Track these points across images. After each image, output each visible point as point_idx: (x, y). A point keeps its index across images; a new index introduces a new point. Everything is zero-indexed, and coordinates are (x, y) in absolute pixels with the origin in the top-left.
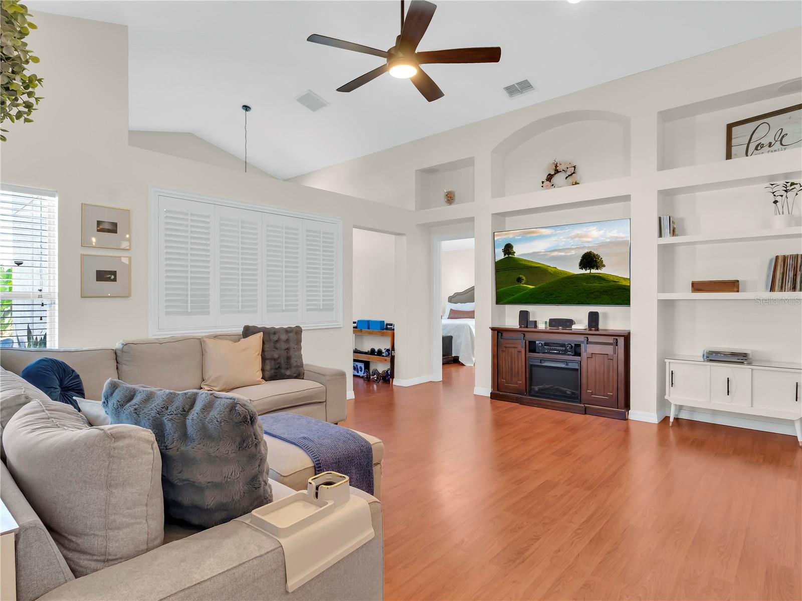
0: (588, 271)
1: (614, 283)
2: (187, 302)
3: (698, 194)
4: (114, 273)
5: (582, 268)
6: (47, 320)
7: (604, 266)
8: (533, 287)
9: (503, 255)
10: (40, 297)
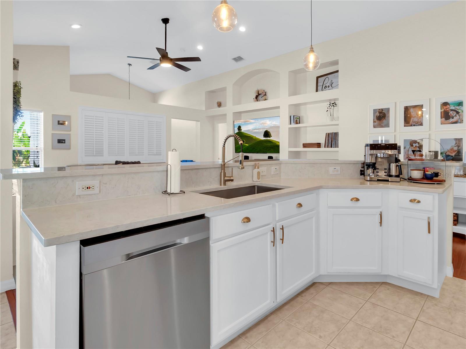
0: (266, 139)
1: (274, 144)
2: (94, 151)
3: (308, 106)
4: (64, 140)
5: (264, 137)
6: (40, 158)
7: (271, 136)
8: (248, 145)
9: (238, 131)
10: (37, 149)
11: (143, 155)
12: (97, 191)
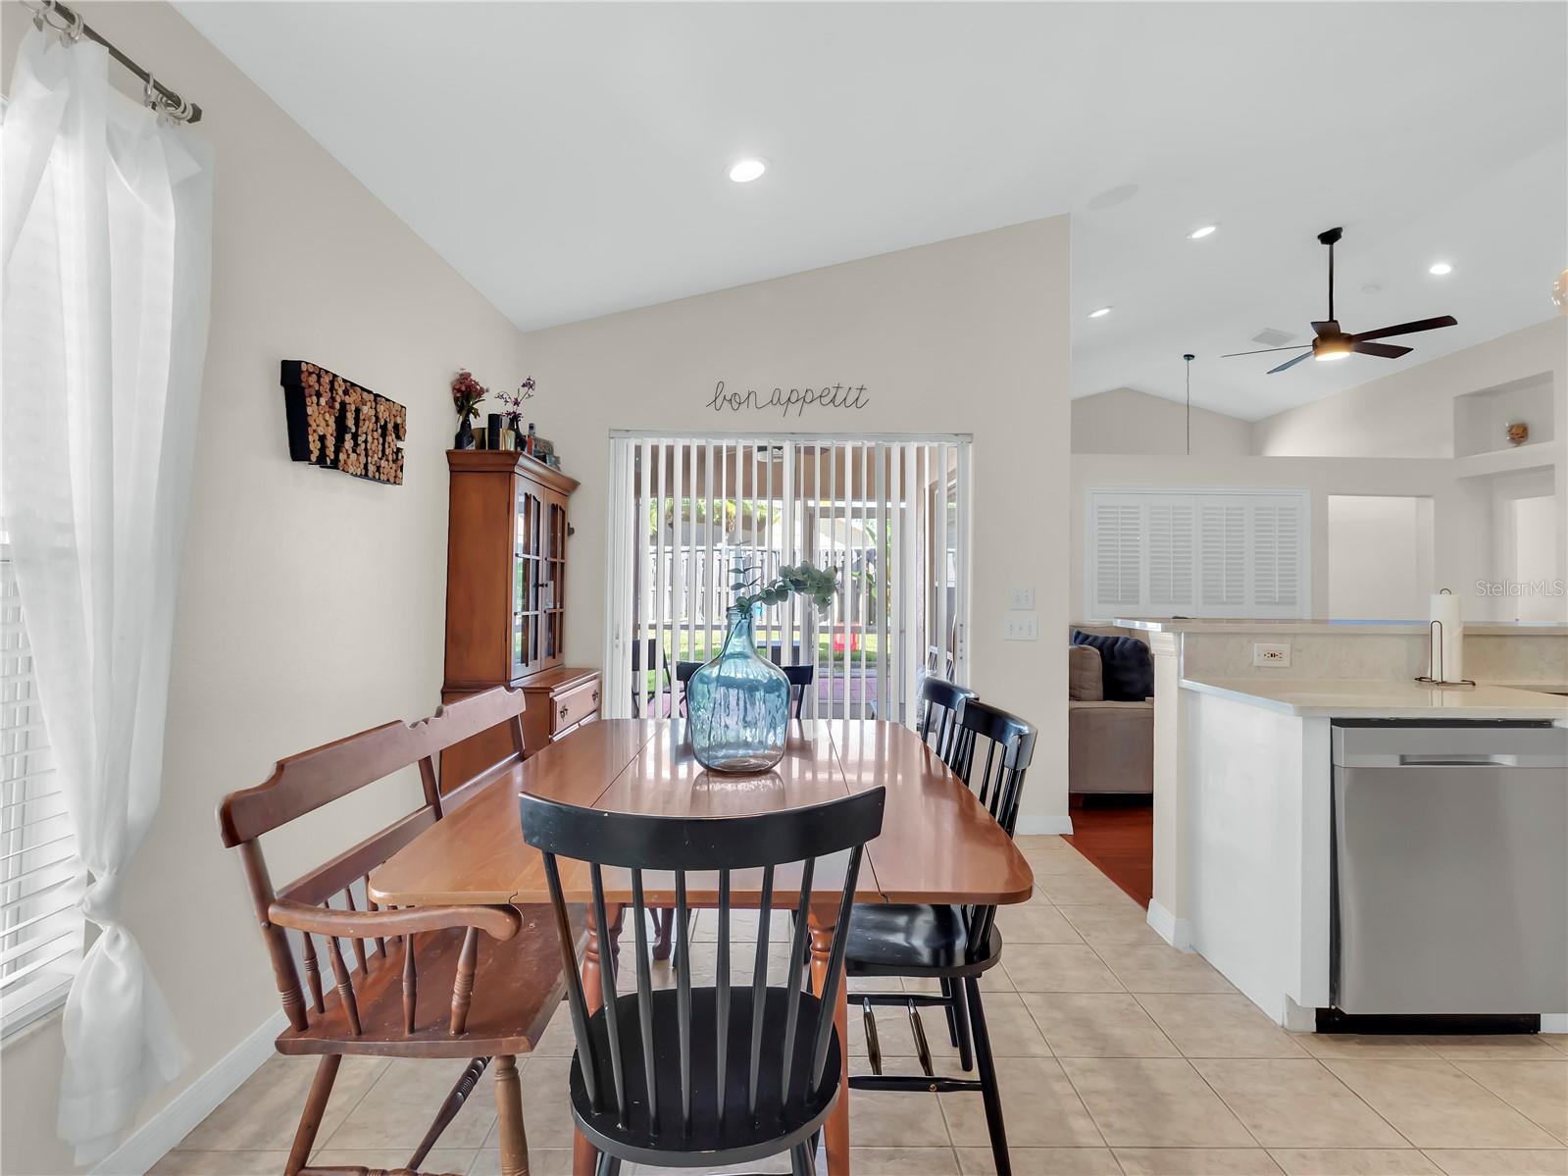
2: (1117, 592)
11: (1242, 603)
12: (1285, 662)
